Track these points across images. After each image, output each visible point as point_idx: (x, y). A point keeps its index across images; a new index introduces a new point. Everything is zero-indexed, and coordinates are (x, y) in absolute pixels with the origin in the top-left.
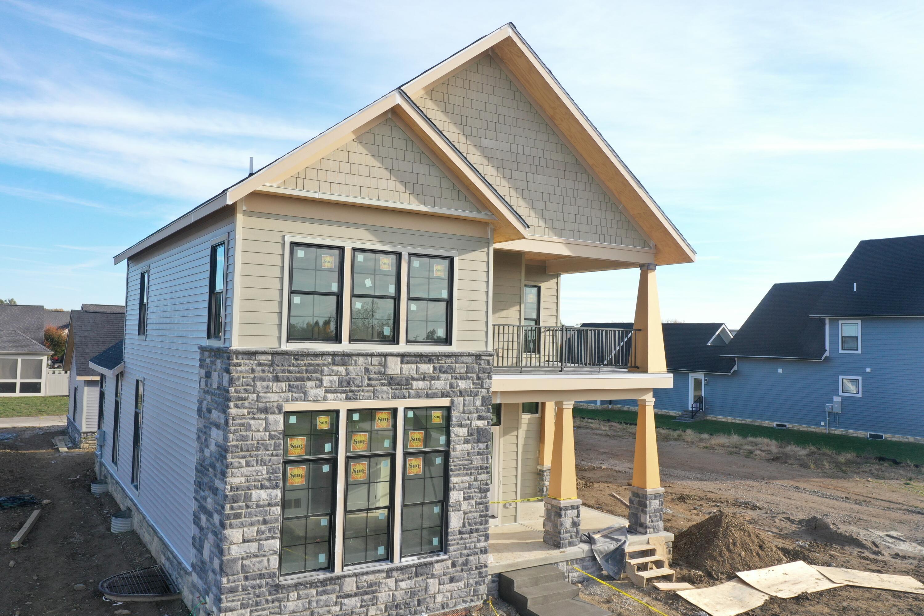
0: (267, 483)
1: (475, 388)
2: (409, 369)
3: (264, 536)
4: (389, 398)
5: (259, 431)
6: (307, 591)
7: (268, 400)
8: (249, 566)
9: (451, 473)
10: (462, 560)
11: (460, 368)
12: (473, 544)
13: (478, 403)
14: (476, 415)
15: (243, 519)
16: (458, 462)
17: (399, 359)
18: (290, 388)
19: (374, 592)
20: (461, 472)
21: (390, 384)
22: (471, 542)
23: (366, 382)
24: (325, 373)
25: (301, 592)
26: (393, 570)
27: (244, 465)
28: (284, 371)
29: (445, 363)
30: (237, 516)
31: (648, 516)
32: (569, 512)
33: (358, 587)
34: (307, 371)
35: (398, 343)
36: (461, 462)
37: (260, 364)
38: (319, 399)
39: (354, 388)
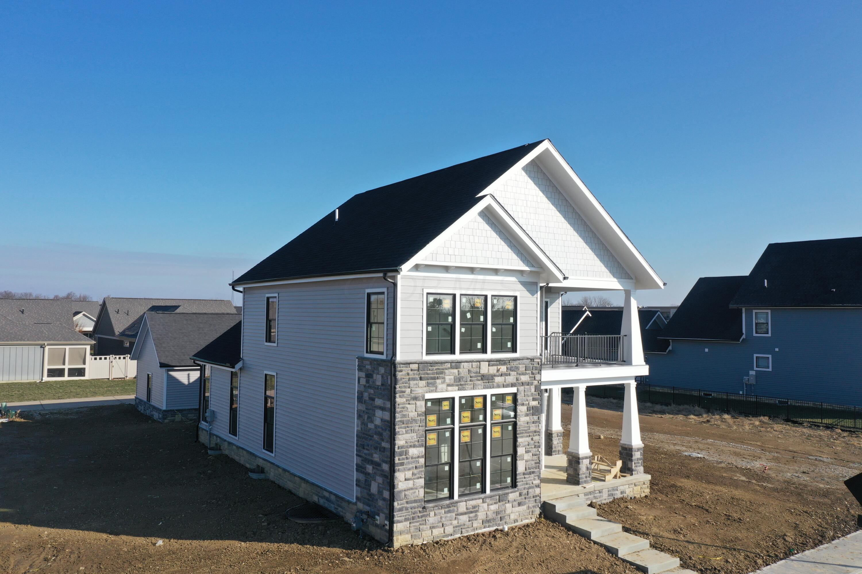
0: (417, 443)
1: (531, 380)
2: (493, 370)
3: (416, 477)
4: (482, 389)
5: (412, 412)
6: (440, 511)
7: (416, 392)
8: (409, 495)
9: (518, 436)
10: (525, 492)
11: (522, 368)
12: (531, 482)
13: (533, 390)
14: (531, 398)
15: (405, 466)
16: (522, 429)
17: (487, 363)
18: (428, 385)
19: (477, 511)
20: (524, 435)
21: (482, 379)
22: (531, 480)
23: (469, 379)
24: (447, 374)
25: (436, 512)
26: (486, 497)
27: (405, 432)
28: (424, 374)
29: (514, 364)
30: (402, 464)
31: (633, 463)
32: (584, 461)
33: (467, 509)
34: (437, 373)
35: (486, 353)
36: (523, 429)
37: (412, 370)
38: (444, 390)
39: (462, 383)
